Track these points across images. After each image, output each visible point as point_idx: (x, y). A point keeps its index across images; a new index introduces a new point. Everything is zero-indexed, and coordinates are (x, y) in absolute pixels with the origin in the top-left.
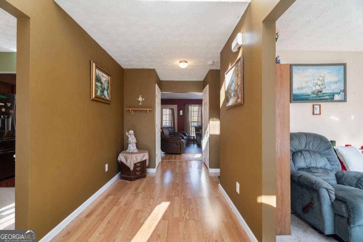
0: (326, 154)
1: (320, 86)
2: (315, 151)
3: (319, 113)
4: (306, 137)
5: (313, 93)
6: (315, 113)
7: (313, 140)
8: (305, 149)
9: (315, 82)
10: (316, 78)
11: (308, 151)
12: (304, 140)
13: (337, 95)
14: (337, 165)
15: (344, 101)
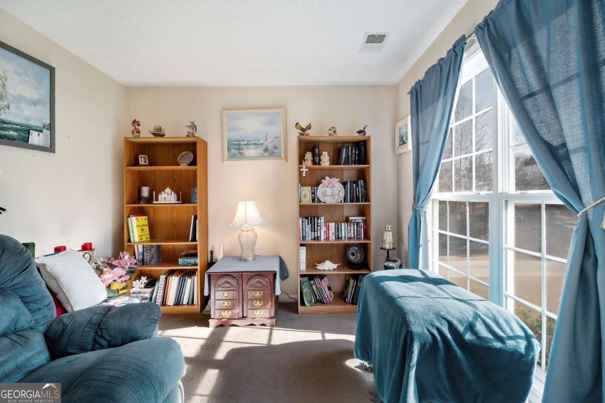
0: (18, 286)
13: (37, 132)
14: (47, 306)
15: (51, 149)
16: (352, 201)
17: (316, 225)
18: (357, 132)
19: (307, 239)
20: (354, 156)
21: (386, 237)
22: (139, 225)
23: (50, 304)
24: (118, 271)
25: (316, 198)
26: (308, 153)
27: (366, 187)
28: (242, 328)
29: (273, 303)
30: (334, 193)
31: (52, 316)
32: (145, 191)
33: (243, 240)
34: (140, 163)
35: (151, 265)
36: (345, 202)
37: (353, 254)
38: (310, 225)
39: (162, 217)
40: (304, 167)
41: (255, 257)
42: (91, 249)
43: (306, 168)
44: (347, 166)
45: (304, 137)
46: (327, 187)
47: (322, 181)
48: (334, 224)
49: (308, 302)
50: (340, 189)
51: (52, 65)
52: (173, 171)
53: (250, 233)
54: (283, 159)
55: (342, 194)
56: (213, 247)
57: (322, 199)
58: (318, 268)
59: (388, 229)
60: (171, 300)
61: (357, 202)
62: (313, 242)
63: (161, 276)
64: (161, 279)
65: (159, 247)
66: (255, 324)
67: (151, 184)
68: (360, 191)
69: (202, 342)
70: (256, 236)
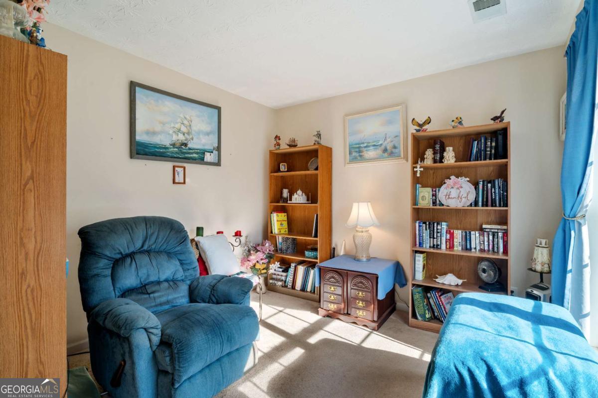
0: (178, 252)
1: (184, 135)
2: (160, 250)
3: (183, 181)
4: (146, 225)
5: (174, 145)
6: (177, 181)
7: (159, 230)
8: (142, 249)
9: (177, 126)
10: (179, 120)
11: (148, 252)
12: (140, 233)
13: (209, 153)
14: (194, 268)
15: (218, 164)
16: (485, 204)
17: (435, 231)
18: (492, 119)
19: (424, 246)
20: (488, 149)
21: (538, 254)
22: (279, 220)
23: (195, 267)
24: (260, 255)
25: (437, 200)
26: (428, 150)
27: (505, 187)
28: (345, 324)
29: (376, 307)
30: (461, 195)
31: (195, 275)
32: (285, 193)
33: (358, 241)
34: (281, 170)
35: (287, 255)
36: (475, 206)
37: (484, 271)
38: (428, 231)
39: (298, 215)
40: (418, 166)
41: (369, 259)
42: (240, 236)
43: (420, 168)
44: (479, 162)
45: (421, 134)
46: (453, 188)
47: (446, 181)
48: (460, 232)
49: (420, 315)
50: (469, 190)
51: (219, 106)
52: (306, 175)
53: (364, 234)
54: (402, 158)
55: (472, 198)
56: (336, 245)
57: (444, 202)
58: (437, 280)
59: (541, 244)
60: (298, 285)
61: (492, 206)
62: (432, 250)
63: (292, 264)
64: (291, 267)
65: (294, 240)
66: (357, 323)
67: (290, 187)
68: (496, 193)
69: (306, 325)
70: (370, 237)
